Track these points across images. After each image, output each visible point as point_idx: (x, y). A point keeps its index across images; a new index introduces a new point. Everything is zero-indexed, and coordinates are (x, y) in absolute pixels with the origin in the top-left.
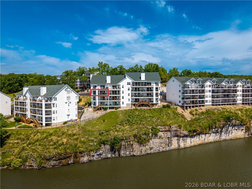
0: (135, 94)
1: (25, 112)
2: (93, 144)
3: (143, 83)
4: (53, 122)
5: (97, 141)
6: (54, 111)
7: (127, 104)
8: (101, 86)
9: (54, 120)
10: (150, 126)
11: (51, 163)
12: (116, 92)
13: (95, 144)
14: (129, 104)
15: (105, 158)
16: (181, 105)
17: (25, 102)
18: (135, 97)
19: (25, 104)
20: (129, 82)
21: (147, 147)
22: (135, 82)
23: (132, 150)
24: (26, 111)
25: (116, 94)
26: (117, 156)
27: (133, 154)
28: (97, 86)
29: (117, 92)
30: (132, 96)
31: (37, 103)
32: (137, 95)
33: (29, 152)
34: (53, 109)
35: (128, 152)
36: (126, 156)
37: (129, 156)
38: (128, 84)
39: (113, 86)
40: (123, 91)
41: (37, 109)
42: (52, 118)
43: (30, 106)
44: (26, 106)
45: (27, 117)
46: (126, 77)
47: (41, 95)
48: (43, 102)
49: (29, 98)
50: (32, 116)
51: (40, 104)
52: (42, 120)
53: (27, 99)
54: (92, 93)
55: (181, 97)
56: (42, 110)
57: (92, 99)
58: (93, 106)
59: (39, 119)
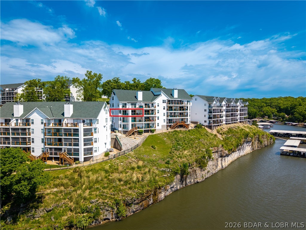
0: (171, 113)
1: (29, 145)
2: (167, 175)
3: (175, 101)
4: (95, 154)
5: (169, 171)
6: (96, 138)
7: (162, 126)
8: (132, 104)
9: (96, 151)
10: (203, 148)
11: (133, 208)
12: (148, 111)
13: (169, 175)
14: (164, 125)
15: (175, 191)
16: (208, 125)
17: (29, 129)
18: (171, 117)
19: (29, 131)
20: (164, 99)
21: (206, 171)
22: (170, 99)
23: (195, 176)
24: (30, 142)
25: (148, 114)
26: (184, 185)
27: (197, 181)
28: (127, 104)
29: (150, 112)
30: (167, 116)
31: (64, 129)
32: (173, 114)
33: (97, 201)
34: (95, 136)
35: (192, 180)
36: (191, 185)
37: (194, 184)
38: (163, 102)
39: (145, 104)
40: (158, 110)
41: (64, 138)
42: (94, 149)
43: (43, 133)
44: (29, 135)
45: (33, 151)
46: (162, 93)
47: (65, 116)
48: (81, 127)
49: (40, 121)
50: (49, 150)
51: (72, 130)
52: (79, 154)
53: (33, 123)
54: (121, 113)
55: (207, 116)
56: (78, 139)
57: (120, 121)
58: (122, 130)
59: (69, 152)
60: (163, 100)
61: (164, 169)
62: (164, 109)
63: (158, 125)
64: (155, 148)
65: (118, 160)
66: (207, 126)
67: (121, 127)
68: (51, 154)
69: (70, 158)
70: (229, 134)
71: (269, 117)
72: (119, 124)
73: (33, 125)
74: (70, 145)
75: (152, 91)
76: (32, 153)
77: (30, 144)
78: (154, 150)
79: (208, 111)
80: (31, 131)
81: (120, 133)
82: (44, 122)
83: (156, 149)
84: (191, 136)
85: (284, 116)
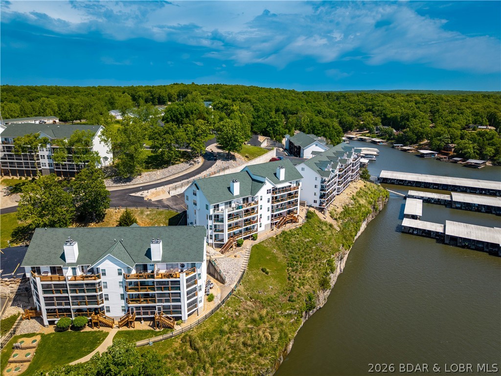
0: (277, 206)
1: (101, 304)
2: (294, 319)
4: (199, 306)
5: (296, 313)
6: (201, 285)
7: (266, 226)
8: (226, 204)
9: (201, 301)
12: (249, 211)
13: (296, 318)
14: (268, 225)
16: (318, 206)
17: (99, 283)
18: (276, 211)
19: (99, 286)
22: (277, 186)
25: (249, 215)
27: (320, 307)
28: (220, 205)
30: (273, 211)
31: (158, 281)
32: (280, 207)
34: (199, 283)
38: (268, 193)
39: (243, 199)
40: (261, 206)
42: (199, 300)
43: (123, 287)
44: (101, 290)
45: (108, 311)
46: (266, 181)
47: (152, 260)
48: (183, 278)
49: (117, 272)
50: (134, 309)
51: (170, 283)
52: (181, 311)
53: (104, 274)
54: (212, 219)
55: (318, 195)
56: (180, 293)
57: (211, 231)
58: (214, 242)
59: (167, 310)
60: (268, 190)
61: (290, 312)
62: (268, 201)
63: (260, 226)
64: (267, 273)
65: (230, 308)
66: (316, 208)
67: (211, 238)
68: (139, 314)
69: (167, 317)
70: (346, 218)
71: (371, 132)
72: (209, 234)
73: (104, 276)
74: (167, 301)
75: (247, 171)
76: (107, 314)
77: (103, 303)
78: (266, 276)
79: (319, 187)
80: (102, 285)
81: (211, 246)
82: (123, 272)
83: (269, 274)
84: (306, 238)
85: (392, 132)
